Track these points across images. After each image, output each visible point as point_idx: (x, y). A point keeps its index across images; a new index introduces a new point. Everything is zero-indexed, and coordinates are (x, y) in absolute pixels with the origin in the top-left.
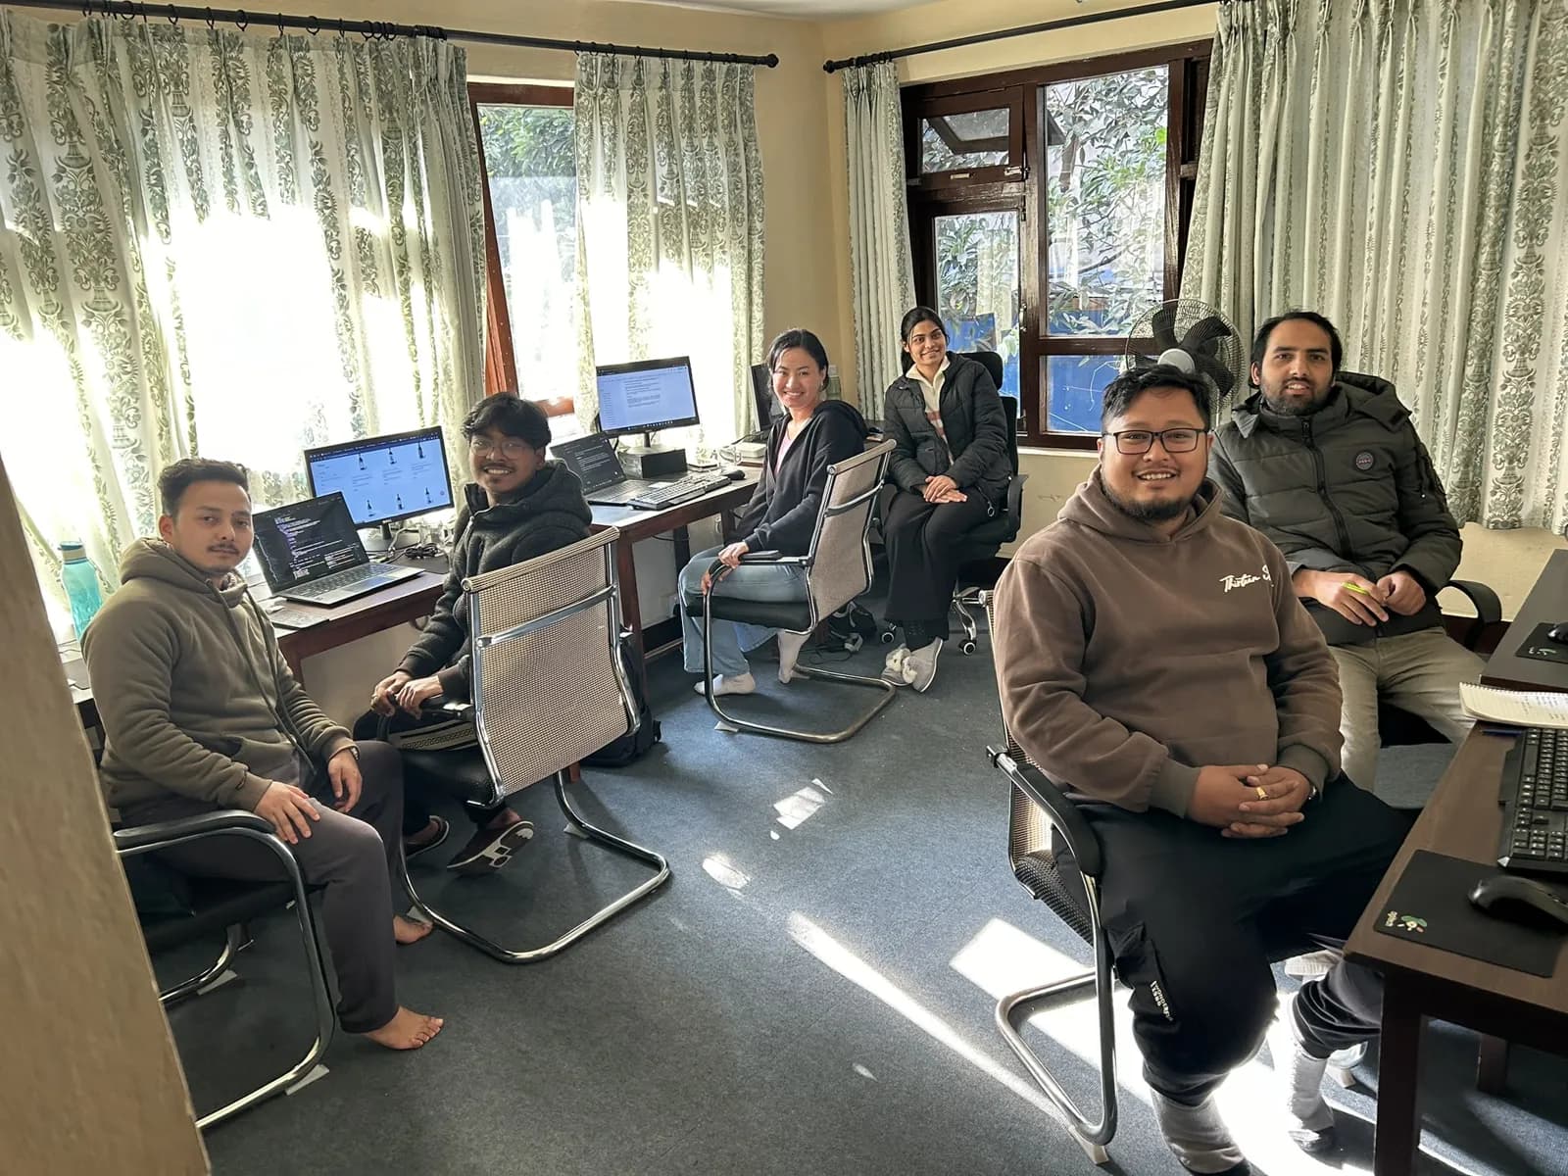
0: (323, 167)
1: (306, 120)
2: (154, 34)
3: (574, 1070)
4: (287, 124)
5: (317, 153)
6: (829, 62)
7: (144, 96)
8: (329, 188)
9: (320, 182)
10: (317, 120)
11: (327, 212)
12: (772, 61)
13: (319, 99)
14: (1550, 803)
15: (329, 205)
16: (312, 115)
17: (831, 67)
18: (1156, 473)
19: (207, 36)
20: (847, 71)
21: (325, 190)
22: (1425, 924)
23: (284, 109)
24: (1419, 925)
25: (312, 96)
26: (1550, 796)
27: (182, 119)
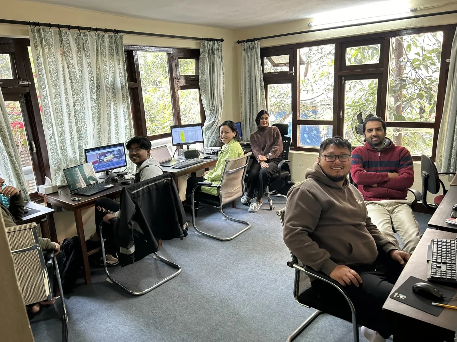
0: (91, 69)
1: (86, 56)
2: (43, 31)
3: (157, 335)
4: (80, 57)
5: (89, 65)
6: (238, 41)
7: (38, 49)
8: (92, 75)
9: (90, 74)
10: (89, 56)
11: (92, 82)
12: (222, 40)
13: (90, 50)
14: (441, 261)
15: (93, 80)
16: (88, 54)
17: (239, 42)
18: (337, 168)
19: (58, 32)
20: (242, 43)
21: (91, 75)
22: (405, 297)
23: (80, 53)
24: (403, 297)
25: (88, 49)
26: (441, 259)
27: (51, 55)
